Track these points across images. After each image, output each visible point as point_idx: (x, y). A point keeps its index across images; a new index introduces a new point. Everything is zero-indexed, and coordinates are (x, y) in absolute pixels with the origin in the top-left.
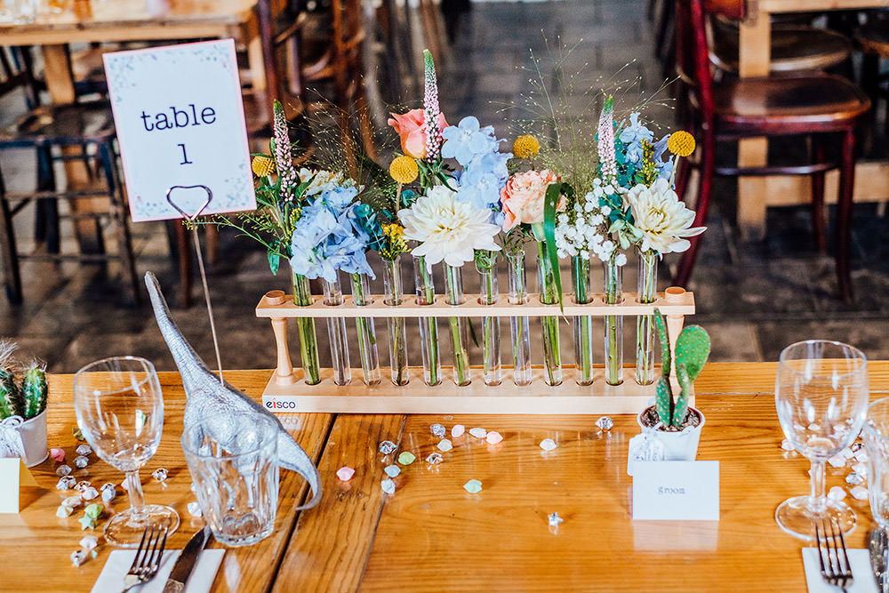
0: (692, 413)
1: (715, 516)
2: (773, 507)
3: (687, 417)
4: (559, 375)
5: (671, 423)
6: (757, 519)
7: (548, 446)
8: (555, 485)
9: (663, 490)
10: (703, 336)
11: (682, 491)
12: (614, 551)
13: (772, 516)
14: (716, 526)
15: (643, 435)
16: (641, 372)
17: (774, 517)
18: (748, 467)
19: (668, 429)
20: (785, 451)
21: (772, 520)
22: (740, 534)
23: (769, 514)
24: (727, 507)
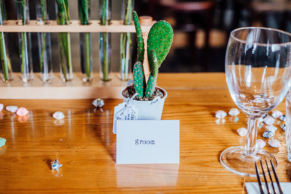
0: (158, 90)
1: (177, 160)
2: (217, 154)
3: (155, 93)
4: (71, 75)
5: (144, 95)
6: (207, 162)
7: (59, 116)
8: (61, 141)
9: (139, 142)
10: (169, 28)
11: (153, 142)
12: (100, 189)
13: (217, 160)
14: (177, 168)
15: (124, 103)
16: (123, 74)
17: (219, 161)
18: (195, 128)
19: (141, 99)
20: (218, 119)
21: (218, 162)
22: (196, 173)
23: (216, 158)
24: (185, 155)
